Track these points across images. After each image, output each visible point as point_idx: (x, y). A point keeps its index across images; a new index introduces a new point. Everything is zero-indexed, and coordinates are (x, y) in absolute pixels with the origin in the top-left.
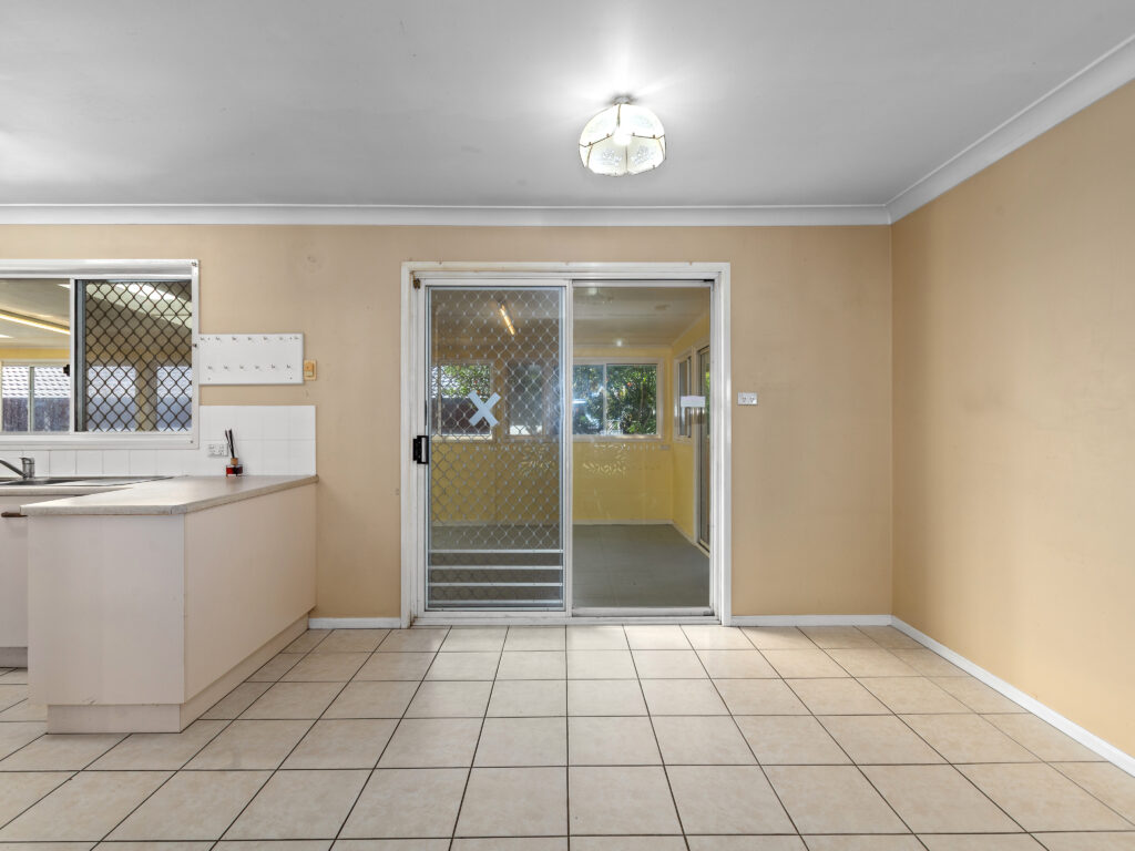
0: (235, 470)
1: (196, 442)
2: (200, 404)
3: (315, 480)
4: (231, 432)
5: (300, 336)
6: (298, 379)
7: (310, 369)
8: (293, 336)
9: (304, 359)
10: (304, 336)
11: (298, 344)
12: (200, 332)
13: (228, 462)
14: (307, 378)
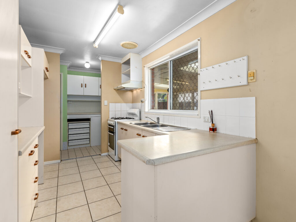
0: (213, 129)
1: (199, 115)
2: (201, 99)
3: (256, 141)
4: (212, 111)
5: (245, 58)
6: (245, 83)
7: (252, 76)
8: (241, 59)
9: (248, 70)
10: (248, 57)
11: (245, 62)
12: (201, 68)
13: (210, 125)
14: (250, 81)
